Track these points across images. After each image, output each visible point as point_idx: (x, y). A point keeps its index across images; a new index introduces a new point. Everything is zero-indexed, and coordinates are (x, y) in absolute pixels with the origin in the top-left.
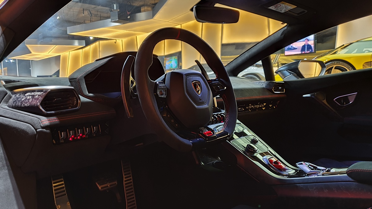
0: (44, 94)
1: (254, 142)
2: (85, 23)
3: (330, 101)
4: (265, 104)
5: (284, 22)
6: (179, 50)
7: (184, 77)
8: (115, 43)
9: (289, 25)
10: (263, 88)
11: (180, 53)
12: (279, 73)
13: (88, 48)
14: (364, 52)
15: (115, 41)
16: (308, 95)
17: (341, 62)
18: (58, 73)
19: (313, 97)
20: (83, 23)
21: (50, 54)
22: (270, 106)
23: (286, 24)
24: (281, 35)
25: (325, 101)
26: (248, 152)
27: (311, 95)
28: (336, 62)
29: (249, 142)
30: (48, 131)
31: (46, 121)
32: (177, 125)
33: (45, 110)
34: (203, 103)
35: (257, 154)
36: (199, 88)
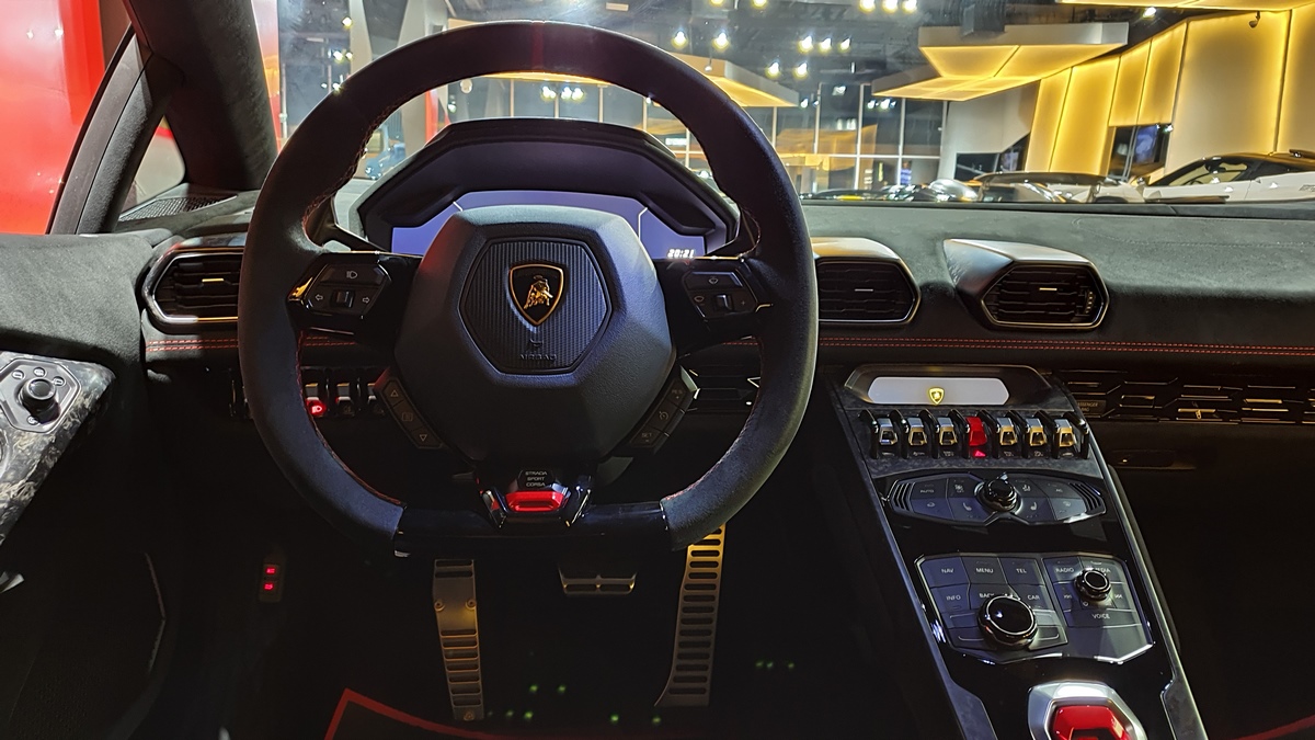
7: (478, 241)
8: (1253, 25)
13: (1140, 52)
15: (1253, 17)
18: (1022, 146)
21: (999, 78)
29: (1043, 588)
30: (162, 377)
31: (157, 345)
32: (423, 437)
33: (167, 313)
34: (547, 366)
35: (1024, 657)
36: (547, 294)
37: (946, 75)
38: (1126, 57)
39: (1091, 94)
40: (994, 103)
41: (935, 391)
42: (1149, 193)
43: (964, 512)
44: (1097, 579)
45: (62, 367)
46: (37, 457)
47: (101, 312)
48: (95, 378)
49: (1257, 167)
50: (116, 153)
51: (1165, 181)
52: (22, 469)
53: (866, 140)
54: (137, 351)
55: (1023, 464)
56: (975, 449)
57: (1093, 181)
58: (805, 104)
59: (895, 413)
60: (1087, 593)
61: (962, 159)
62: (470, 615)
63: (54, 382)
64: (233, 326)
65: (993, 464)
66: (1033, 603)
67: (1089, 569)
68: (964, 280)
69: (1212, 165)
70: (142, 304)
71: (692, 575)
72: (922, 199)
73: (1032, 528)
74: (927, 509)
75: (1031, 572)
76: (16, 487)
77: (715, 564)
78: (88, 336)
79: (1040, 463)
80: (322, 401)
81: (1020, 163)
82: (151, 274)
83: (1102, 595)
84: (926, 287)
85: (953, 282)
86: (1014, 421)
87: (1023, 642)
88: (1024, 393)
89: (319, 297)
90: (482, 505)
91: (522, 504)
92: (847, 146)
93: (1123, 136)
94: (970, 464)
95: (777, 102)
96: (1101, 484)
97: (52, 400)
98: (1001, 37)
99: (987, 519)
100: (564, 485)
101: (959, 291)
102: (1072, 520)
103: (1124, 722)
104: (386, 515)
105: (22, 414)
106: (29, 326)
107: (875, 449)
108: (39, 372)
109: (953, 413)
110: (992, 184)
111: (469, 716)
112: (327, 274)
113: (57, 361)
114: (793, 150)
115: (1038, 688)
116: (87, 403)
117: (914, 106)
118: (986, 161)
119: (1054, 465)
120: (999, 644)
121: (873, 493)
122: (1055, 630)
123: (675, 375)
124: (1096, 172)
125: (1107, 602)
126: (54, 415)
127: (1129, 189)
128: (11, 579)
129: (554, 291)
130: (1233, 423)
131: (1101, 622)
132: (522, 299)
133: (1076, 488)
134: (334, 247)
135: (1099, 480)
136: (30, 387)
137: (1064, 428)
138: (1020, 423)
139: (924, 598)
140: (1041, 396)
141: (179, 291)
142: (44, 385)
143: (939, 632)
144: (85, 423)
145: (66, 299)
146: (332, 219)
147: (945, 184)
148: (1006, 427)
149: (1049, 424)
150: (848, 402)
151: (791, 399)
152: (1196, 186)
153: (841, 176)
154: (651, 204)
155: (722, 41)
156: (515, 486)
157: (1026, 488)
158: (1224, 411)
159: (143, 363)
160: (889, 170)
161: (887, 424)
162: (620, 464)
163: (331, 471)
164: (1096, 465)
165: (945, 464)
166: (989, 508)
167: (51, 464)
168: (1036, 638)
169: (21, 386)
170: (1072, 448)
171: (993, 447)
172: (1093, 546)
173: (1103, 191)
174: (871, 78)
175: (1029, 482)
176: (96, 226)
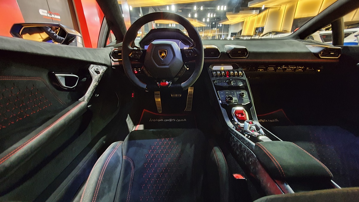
7: (154, 47)
8: (279, 9)
13: (261, 14)
18: (241, 31)
29: (235, 95)
30: (114, 68)
31: (113, 64)
32: (149, 75)
33: (114, 59)
34: (165, 65)
35: (232, 104)
36: (164, 54)
37: (230, 20)
38: (258, 16)
39: (253, 22)
40: (237, 25)
41: (222, 68)
42: (260, 38)
43: (225, 85)
44: (243, 93)
45: (100, 66)
46: (98, 79)
47: (105, 59)
48: (105, 68)
49: (277, 33)
50: (105, 35)
51: (263, 36)
52: (96, 80)
53: (217, 31)
54: (110, 64)
55: (234, 78)
56: (227, 76)
57: (251, 36)
58: (208, 26)
59: (216, 71)
60: (241, 95)
61: (232, 34)
62: (159, 100)
63: (99, 69)
64: (121, 61)
65: (229, 78)
66: (233, 97)
67: (242, 92)
68: (227, 51)
69: (270, 33)
70: (111, 58)
71: (189, 94)
72: (225, 39)
73: (234, 87)
74: (220, 84)
75: (234, 93)
76: (96, 83)
77: (192, 93)
78: (103, 62)
79: (236, 77)
80: (137, 71)
81: (241, 34)
82: (111, 53)
83: (243, 96)
84: (221, 52)
85: (225, 52)
86: (233, 72)
87: (232, 102)
88: (235, 68)
89: (133, 56)
90: (157, 85)
91: (162, 84)
92: (215, 32)
93: (257, 29)
94: (226, 78)
95: (204, 26)
96: (245, 81)
97: (99, 71)
98: (239, 13)
99: (228, 85)
100: (168, 82)
101: (226, 53)
102: (240, 85)
103: (245, 112)
104: (144, 86)
105: (95, 73)
106: (95, 61)
107: (213, 76)
108: (97, 67)
109: (224, 71)
110: (236, 37)
111: (160, 112)
112: (134, 52)
113: (99, 66)
114: (207, 33)
115: (233, 108)
116: (104, 72)
117: (225, 25)
118: (235, 34)
119: (238, 78)
120: (228, 102)
121: (212, 82)
122: (236, 100)
123: (183, 65)
124: (252, 35)
125: (244, 96)
126: (99, 73)
127: (257, 37)
128: (97, 95)
129: (165, 54)
130: (266, 71)
131: (243, 99)
132: (161, 55)
133: (241, 81)
134: (135, 48)
135: (244, 80)
136: (96, 69)
137: (240, 72)
138: (234, 72)
139: (219, 97)
140: (238, 68)
141: (115, 56)
142: (97, 69)
143: (220, 102)
144: (104, 74)
145: (99, 57)
146: (134, 44)
147: (229, 37)
148: (232, 73)
149: (238, 72)
150: (210, 70)
151: (200, 69)
152: (267, 36)
153: (214, 37)
154: (182, 41)
155: (196, 16)
156: (161, 82)
157: (234, 81)
158: (264, 70)
159: (112, 66)
160: (221, 36)
161: (215, 73)
162: (176, 79)
163: (137, 80)
164: (245, 78)
165: (223, 78)
166: (228, 84)
167: (100, 80)
168: (234, 101)
169: (94, 69)
170: (241, 75)
171: (230, 76)
172: (243, 89)
173: (252, 38)
174: (218, 21)
175: (235, 80)
176: (103, 47)
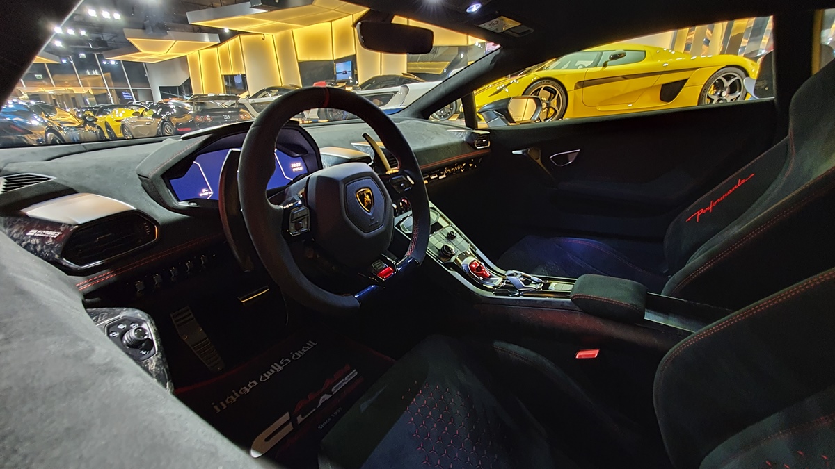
0: (63, 236)
1: (451, 237)
2: (213, 7)
3: (545, 159)
4: (464, 165)
5: (496, 43)
6: (353, 53)
7: (342, 186)
9: (503, 48)
10: (463, 142)
11: (354, 56)
12: (483, 113)
13: (224, 46)
14: (577, 68)
15: (263, 37)
16: (519, 152)
17: (551, 82)
18: (188, 83)
19: (525, 154)
20: (210, 6)
21: (169, 53)
22: (471, 165)
23: (498, 46)
24: (491, 63)
25: (539, 161)
26: (444, 258)
27: (523, 152)
28: (545, 81)
31: (84, 285)
34: (377, 226)
36: (369, 199)
37: (143, 51)
38: (219, 48)
39: (210, 62)
42: (251, 101)
49: (282, 91)
58: (65, 62)
61: (162, 89)
81: (190, 92)
93: (228, 79)
95: (46, 61)
98: (167, 36)
114: (64, 86)
117: (129, 64)
118: (173, 90)
132: (364, 204)
152: (267, 98)
153: (102, 98)
174: (102, 50)
